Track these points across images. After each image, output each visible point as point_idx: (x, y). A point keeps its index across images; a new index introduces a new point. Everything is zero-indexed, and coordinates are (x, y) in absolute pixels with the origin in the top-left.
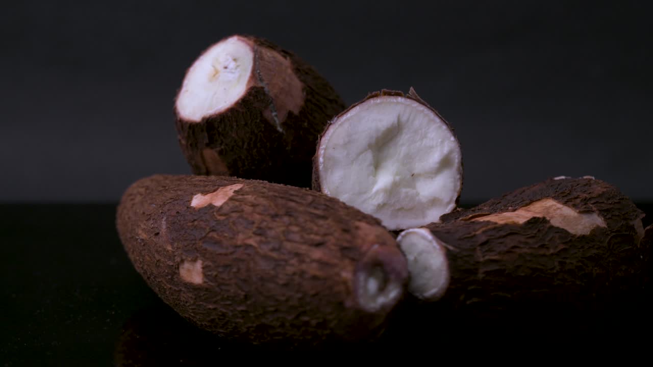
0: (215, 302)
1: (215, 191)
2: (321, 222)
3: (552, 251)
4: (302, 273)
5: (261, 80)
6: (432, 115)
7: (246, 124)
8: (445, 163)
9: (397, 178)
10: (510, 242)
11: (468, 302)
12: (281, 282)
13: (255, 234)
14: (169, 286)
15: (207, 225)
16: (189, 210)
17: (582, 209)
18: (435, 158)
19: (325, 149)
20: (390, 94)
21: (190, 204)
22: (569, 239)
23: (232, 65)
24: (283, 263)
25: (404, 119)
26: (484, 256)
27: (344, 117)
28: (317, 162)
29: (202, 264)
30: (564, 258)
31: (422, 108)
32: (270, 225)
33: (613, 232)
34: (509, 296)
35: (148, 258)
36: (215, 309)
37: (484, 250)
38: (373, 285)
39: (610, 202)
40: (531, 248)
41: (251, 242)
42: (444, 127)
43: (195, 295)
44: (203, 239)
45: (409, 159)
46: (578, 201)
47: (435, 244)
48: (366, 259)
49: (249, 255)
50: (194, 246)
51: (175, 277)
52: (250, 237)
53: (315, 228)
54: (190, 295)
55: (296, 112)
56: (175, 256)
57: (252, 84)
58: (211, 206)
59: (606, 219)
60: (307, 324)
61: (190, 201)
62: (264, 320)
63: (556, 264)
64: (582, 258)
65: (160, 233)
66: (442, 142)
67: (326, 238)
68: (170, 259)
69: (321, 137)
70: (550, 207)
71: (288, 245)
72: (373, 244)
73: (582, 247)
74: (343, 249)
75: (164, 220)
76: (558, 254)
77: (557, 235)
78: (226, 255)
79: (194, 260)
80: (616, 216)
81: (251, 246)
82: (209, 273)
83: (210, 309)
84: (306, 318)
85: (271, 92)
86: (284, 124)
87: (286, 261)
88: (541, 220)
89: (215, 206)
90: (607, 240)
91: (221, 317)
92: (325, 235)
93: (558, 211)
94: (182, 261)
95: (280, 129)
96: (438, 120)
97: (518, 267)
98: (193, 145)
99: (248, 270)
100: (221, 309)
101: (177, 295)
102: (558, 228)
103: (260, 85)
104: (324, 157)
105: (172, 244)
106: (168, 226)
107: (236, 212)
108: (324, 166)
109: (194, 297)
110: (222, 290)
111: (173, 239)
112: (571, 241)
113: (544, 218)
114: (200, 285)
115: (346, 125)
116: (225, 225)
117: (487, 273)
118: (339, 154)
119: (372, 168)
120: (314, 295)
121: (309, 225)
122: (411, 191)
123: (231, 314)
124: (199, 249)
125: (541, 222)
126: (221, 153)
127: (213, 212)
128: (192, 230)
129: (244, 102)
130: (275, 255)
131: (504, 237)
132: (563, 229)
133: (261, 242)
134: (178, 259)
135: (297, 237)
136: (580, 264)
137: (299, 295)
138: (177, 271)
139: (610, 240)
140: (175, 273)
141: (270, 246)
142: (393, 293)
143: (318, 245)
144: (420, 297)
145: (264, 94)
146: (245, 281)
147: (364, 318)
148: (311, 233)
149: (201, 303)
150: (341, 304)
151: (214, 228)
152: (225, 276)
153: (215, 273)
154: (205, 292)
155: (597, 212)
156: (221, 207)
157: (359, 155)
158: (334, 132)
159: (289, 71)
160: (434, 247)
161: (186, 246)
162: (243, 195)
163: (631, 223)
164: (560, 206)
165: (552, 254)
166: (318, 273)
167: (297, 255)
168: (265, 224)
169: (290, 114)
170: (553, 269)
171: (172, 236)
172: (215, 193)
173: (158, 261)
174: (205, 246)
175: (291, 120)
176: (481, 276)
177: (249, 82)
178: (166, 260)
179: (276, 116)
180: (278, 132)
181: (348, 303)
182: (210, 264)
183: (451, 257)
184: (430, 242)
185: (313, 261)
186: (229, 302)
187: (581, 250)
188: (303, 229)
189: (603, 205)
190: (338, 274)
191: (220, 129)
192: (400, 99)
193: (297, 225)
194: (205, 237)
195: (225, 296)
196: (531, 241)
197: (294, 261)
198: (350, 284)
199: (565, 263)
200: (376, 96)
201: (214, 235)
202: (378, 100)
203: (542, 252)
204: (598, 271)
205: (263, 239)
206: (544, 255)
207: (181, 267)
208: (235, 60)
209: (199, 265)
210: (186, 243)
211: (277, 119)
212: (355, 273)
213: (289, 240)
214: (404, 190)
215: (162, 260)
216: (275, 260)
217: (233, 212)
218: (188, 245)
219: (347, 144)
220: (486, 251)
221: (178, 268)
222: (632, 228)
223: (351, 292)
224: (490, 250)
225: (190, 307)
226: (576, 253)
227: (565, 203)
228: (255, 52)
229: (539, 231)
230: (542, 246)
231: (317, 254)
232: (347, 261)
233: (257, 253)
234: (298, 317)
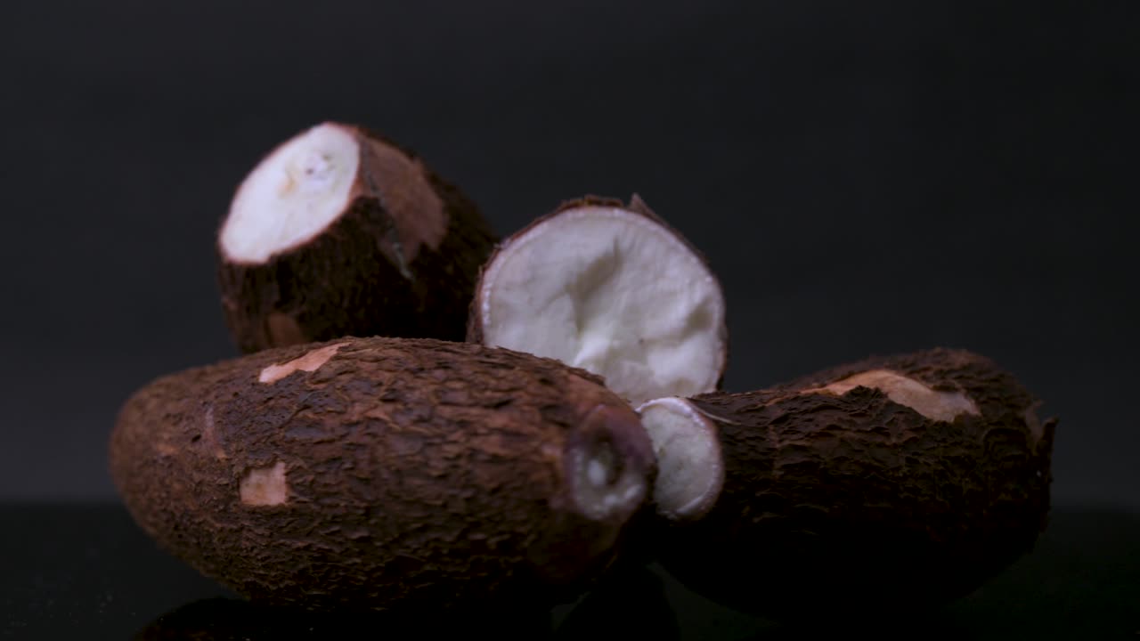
0: (309, 534)
1: (301, 356)
2: (502, 372)
3: (894, 440)
4: (473, 454)
5: (374, 188)
6: (671, 239)
7: (348, 263)
8: (697, 321)
9: (616, 343)
10: (825, 420)
11: (756, 520)
12: (435, 473)
13: (385, 400)
14: (219, 525)
15: (292, 402)
16: (257, 387)
17: (939, 383)
18: (679, 311)
19: (492, 290)
20: (599, 204)
21: (258, 379)
22: (921, 425)
23: (321, 166)
24: (437, 441)
25: (625, 244)
26: (781, 441)
27: (523, 240)
28: (477, 313)
29: (286, 468)
30: (915, 454)
31: (654, 227)
32: (411, 385)
33: (990, 424)
34: (826, 510)
35: (177, 486)
36: (307, 548)
37: (781, 431)
38: (597, 472)
39: (983, 377)
40: (859, 431)
41: (379, 413)
42: (694, 260)
43: (270, 528)
44: (286, 425)
45: (633, 314)
46: (930, 373)
47: (696, 419)
48: (584, 427)
49: (374, 435)
50: (271, 440)
51: (231, 505)
52: (376, 407)
53: (493, 382)
54: (260, 531)
55: (433, 245)
56: (233, 466)
57: (359, 193)
58: (298, 374)
59: (978, 403)
60: (481, 544)
61: (256, 376)
62: (400, 552)
63: (903, 462)
64: (944, 457)
65: (203, 435)
66: (692, 284)
67: (514, 395)
68: (222, 474)
69: (484, 270)
70: (886, 378)
71: (447, 412)
72: (595, 404)
73: (944, 440)
74: (546, 408)
75: (208, 413)
76: (905, 446)
77: (902, 417)
78: (331, 442)
79: (270, 465)
80: (994, 399)
81: (377, 419)
82: (300, 480)
83: (298, 549)
84: (479, 536)
85: (393, 207)
86: (414, 265)
87: (442, 436)
88: (873, 393)
89: (306, 372)
90: (983, 436)
91: (318, 563)
92: (512, 390)
93: (899, 385)
94: (247, 471)
95: (406, 273)
96: (682, 248)
97: (841, 460)
98: (251, 308)
99: (373, 461)
100: (320, 545)
101: (234, 539)
102: (901, 406)
103: (371, 194)
104: (490, 303)
105: (225, 448)
106: (219, 419)
107: (345, 373)
108: (491, 318)
109: (267, 533)
110: (323, 506)
111: (228, 440)
112: (923, 428)
113: (877, 390)
114: (281, 505)
115: (527, 253)
116: (327, 396)
117: (788, 468)
118: (516, 299)
119: (572, 325)
120: (495, 491)
121: (481, 378)
122: (639, 367)
123: (337, 550)
124: (279, 443)
125: (873, 396)
126: (301, 319)
127: (303, 381)
128: (265, 415)
129: (345, 225)
130: (422, 429)
131: (814, 411)
132: (910, 408)
133: (396, 411)
134: (239, 469)
135: (461, 397)
136: (941, 468)
137: (468, 494)
138: (236, 493)
139: (987, 436)
140: (232, 498)
141: (414, 417)
142: (631, 491)
143: (499, 406)
144: (672, 516)
145: (380, 210)
146: (366, 481)
147: (581, 528)
148: (486, 389)
149: (282, 541)
150: (543, 503)
151: (306, 403)
152: (329, 479)
153: (311, 478)
154: (291, 519)
155: (964, 391)
156: (318, 372)
157: (550, 300)
158: (505, 264)
159: (420, 179)
160: (696, 425)
161: (254, 444)
162: (354, 350)
163: (1020, 414)
164: (902, 378)
165: (895, 446)
166: (501, 452)
167: (463, 424)
168: (401, 383)
169: (424, 248)
170: (898, 469)
171: (226, 434)
172: (302, 359)
173: (200, 483)
174: (289, 435)
175: (426, 260)
176: (777, 473)
177: (354, 189)
178: (216, 478)
179: (400, 250)
180: (401, 277)
181: (556, 503)
182: (300, 463)
183: (727, 439)
184: (689, 416)
185: (492, 431)
186: (336, 528)
187: (942, 444)
188: (471, 385)
189: (970, 382)
190: (537, 451)
191: (302, 274)
192: (617, 212)
193: (460, 380)
194: (290, 421)
195: (329, 518)
196: (859, 421)
197: (458, 435)
198: (559, 466)
199: (917, 462)
200: (576, 206)
201: (309, 414)
202: (580, 213)
203: (880, 439)
204: (970, 486)
205: (400, 406)
206: (881, 445)
207: (243, 485)
208: (327, 158)
209: (279, 472)
210: (253, 439)
211: (401, 255)
212: (567, 448)
213: (446, 404)
214: (627, 365)
215: (208, 478)
216: (425, 437)
217: (341, 374)
218: (259, 441)
219: (529, 282)
220: (785, 433)
221: (238, 487)
222: (1022, 422)
223: (559, 481)
224: (793, 431)
225: (259, 557)
226: (934, 448)
227: (910, 375)
228: (362, 145)
229: (870, 408)
230: (878, 430)
231: (499, 419)
232: (553, 430)
233: (389, 430)
234: (462, 536)
